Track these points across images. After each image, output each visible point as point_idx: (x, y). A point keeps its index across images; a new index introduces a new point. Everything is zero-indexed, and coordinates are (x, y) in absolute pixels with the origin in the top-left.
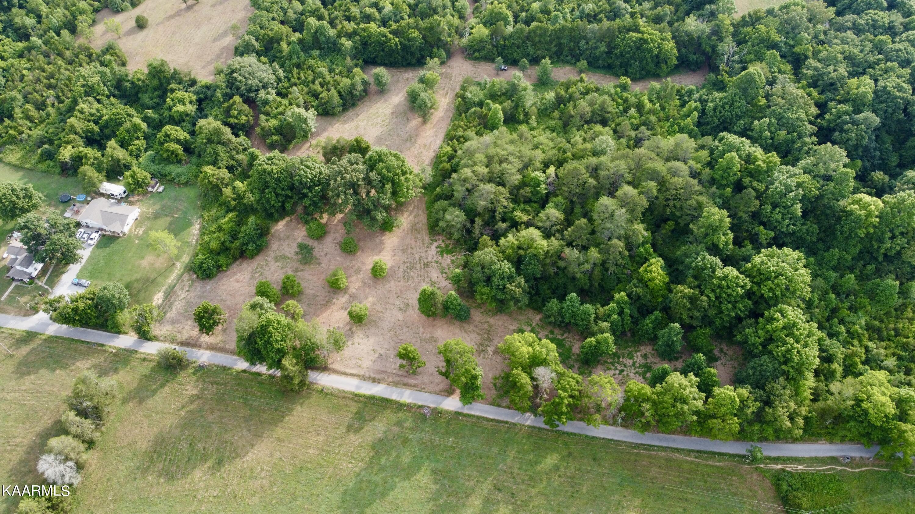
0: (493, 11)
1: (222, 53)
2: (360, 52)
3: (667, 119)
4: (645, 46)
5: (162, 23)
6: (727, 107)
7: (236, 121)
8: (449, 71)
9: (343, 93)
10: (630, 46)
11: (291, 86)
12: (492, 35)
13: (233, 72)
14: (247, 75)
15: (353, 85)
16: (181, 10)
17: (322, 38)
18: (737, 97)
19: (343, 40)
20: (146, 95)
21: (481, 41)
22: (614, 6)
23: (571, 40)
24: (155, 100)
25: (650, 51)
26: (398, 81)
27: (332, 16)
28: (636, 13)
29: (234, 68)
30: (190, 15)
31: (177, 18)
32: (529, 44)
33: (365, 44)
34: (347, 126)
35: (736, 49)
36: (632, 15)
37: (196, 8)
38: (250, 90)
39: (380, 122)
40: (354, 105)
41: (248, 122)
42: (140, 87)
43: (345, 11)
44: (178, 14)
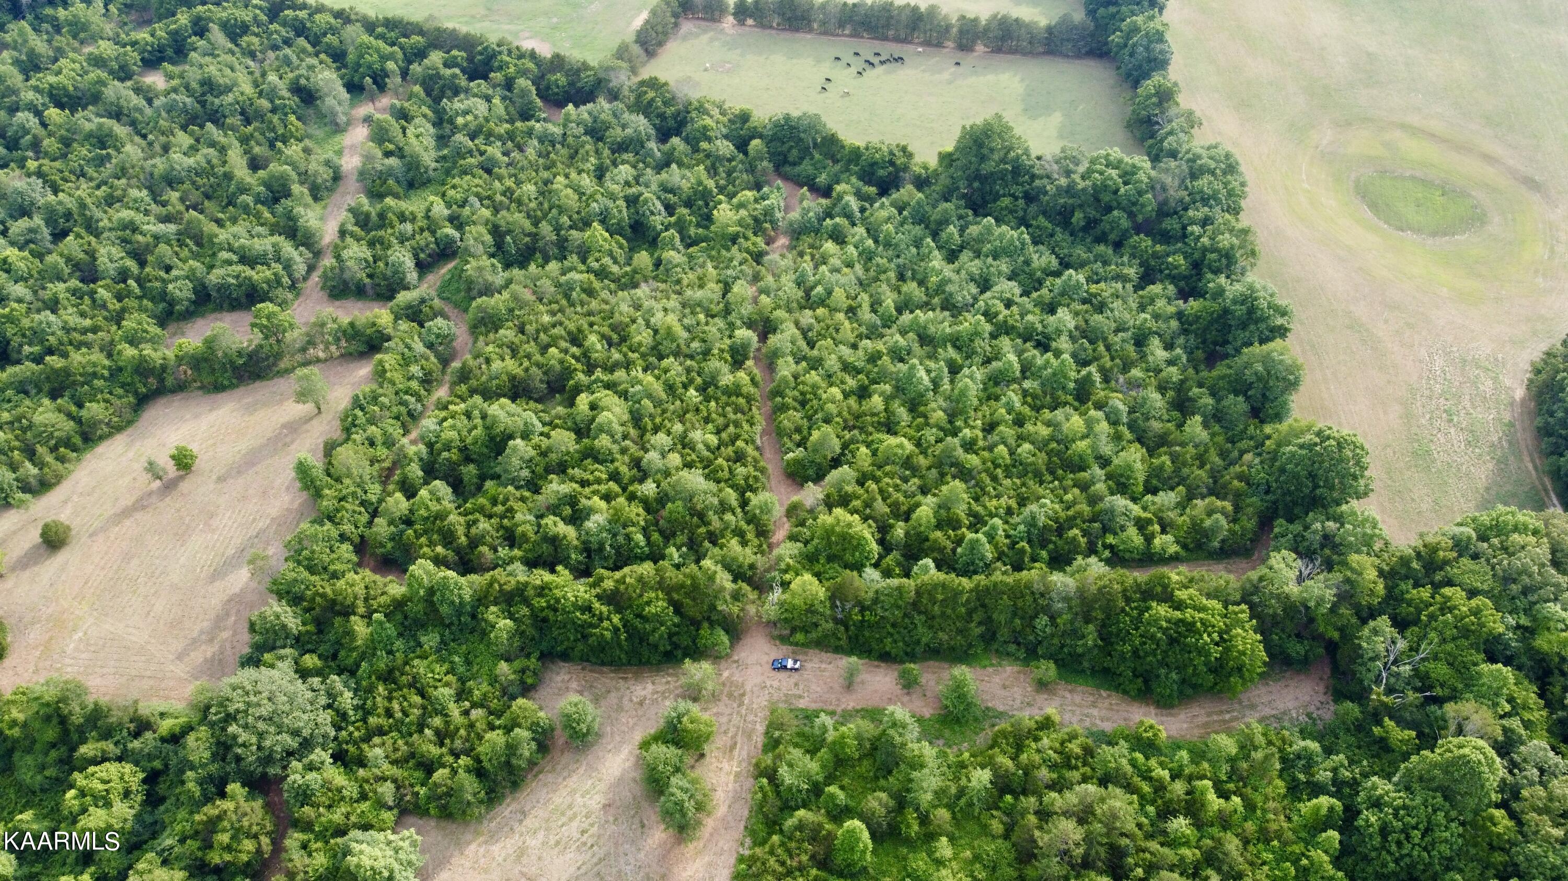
0: (833, 531)
1: (228, 615)
2: (533, 639)
3: (1264, 837)
4: (1191, 640)
5: (103, 529)
6: (1416, 834)
7: (228, 857)
8: (737, 678)
9: (486, 764)
10: (1153, 637)
11: (367, 739)
12: (832, 598)
13: (230, 718)
14: (261, 726)
15: (511, 748)
16: (150, 494)
17: (444, 609)
18: (1441, 814)
19: (492, 613)
20: (29, 760)
21: (810, 610)
22: (1101, 506)
23: (1015, 614)
24: (47, 773)
25: (1202, 651)
26: (620, 708)
27: (473, 530)
28: (1149, 522)
29: (231, 709)
30: (169, 507)
31: (138, 515)
32: (919, 619)
33: (541, 622)
34: (496, 848)
35: (1402, 645)
36: (1141, 525)
37: (184, 486)
38: (268, 760)
39: (576, 835)
40: (515, 785)
41: (259, 851)
42: (16, 741)
43: (502, 517)
44: (140, 505)
